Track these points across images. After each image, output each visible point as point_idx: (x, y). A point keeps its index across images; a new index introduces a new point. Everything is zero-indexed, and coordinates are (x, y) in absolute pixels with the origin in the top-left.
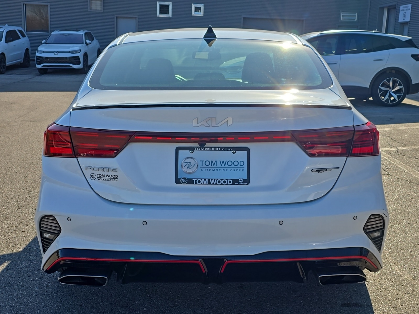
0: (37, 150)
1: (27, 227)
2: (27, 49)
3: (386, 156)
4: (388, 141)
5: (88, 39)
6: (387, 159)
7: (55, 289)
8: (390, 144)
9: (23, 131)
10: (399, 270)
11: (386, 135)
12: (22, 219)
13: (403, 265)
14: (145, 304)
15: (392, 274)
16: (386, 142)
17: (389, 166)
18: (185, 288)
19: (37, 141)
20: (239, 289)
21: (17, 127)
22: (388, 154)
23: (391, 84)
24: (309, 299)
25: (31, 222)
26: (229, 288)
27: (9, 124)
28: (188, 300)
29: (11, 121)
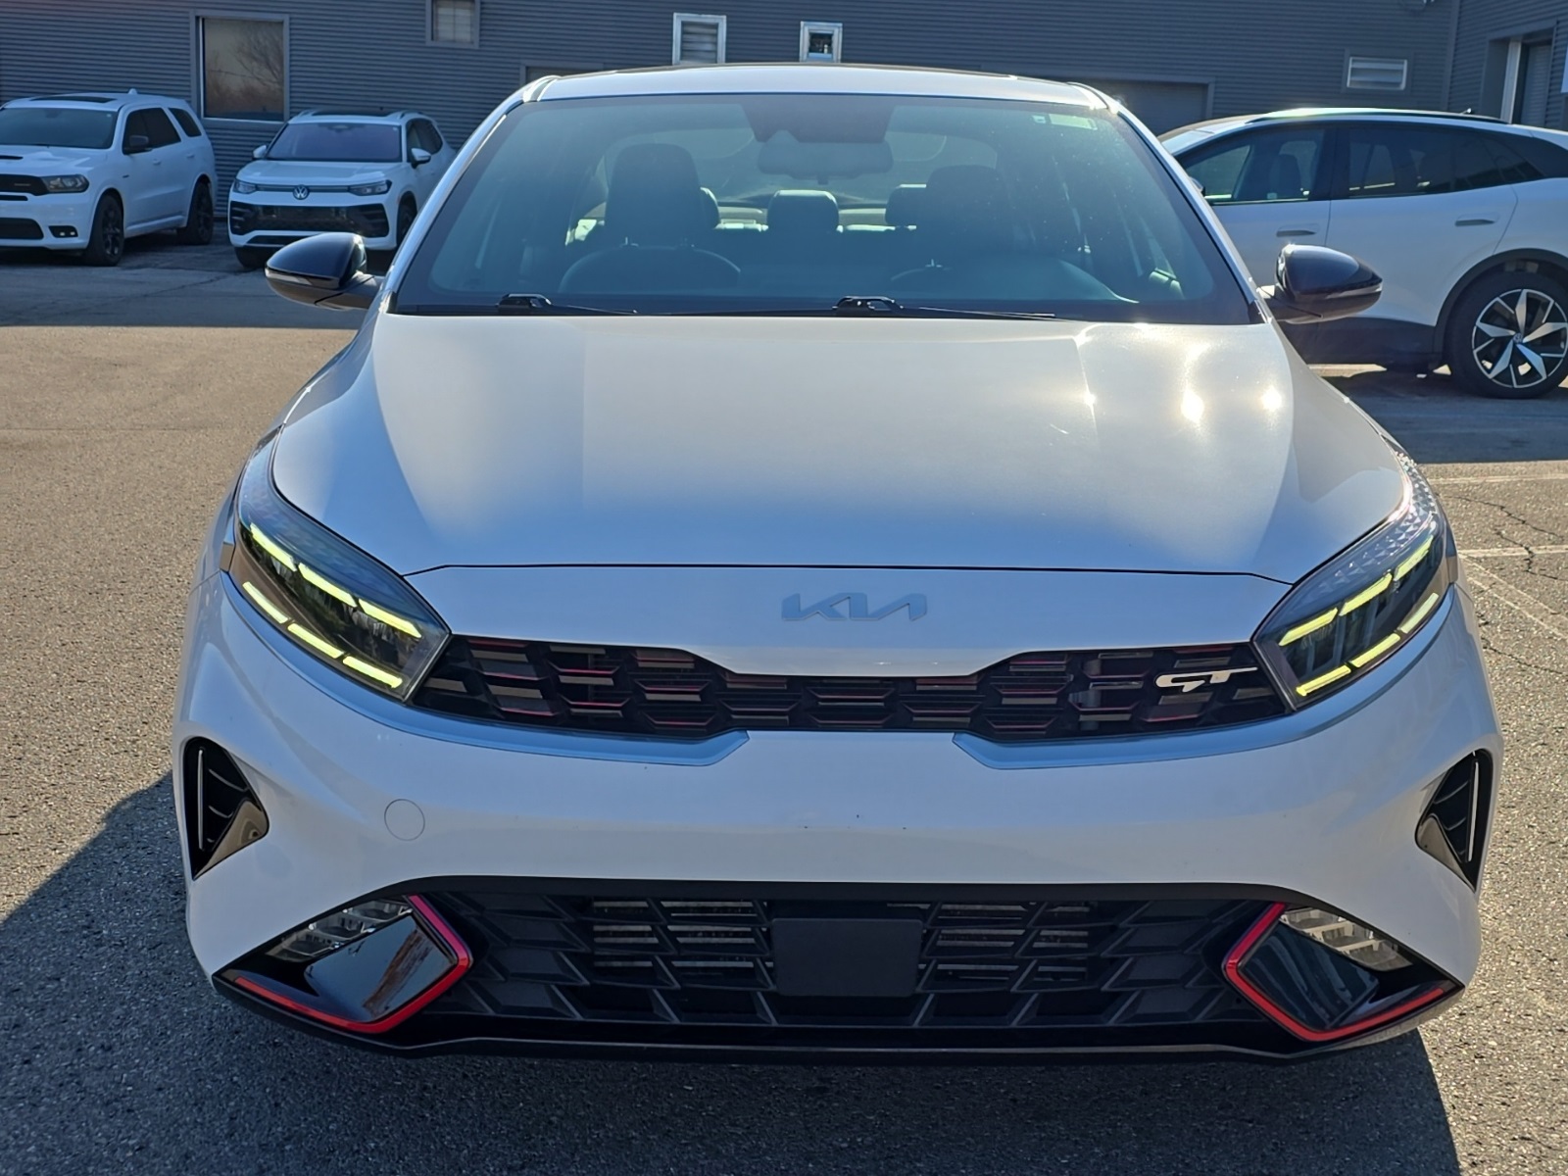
0: (154, 528)
1: (21, 818)
2: (203, 180)
3: (1483, 578)
4: (1497, 523)
5: (419, 145)
6: (1485, 588)
7: (53, 1073)
8: (1503, 532)
9: (126, 461)
10: (1496, 1034)
11: (1492, 502)
12: (14, 786)
13: (1512, 1016)
14: (407, 1154)
15: (1465, 1053)
16: (1488, 526)
17: (1493, 617)
18: (586, 1088)
19: (164, 498)
20: (810, 1098)
21: (108, 445)
22: (1493, 571)
23: (1521, 313)
24: (1096, 1150)
25: (47, 798)
26: (770, 1093)
27: (84, 436)
28: (589, 1141)
29: (93, 427)
